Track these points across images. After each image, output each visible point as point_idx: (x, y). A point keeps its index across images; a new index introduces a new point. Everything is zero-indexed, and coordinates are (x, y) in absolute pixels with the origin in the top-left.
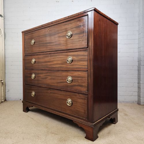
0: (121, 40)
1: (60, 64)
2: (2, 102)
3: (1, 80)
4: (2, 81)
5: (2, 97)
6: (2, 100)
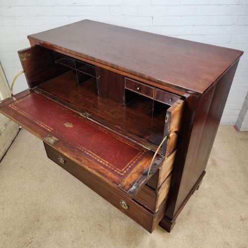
0: (240, 16)
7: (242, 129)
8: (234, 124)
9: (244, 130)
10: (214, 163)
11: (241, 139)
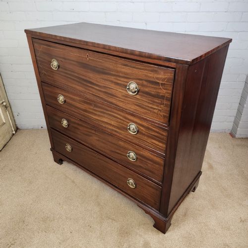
1: (113, 126)
2: (13, 134)
3: (2, 102)
4: (4, 104)
5: (11, 127)
6: (12, 131)
7: (237, 136)
8: (229, 132)
9: (240, 137)
10: (211, 167)
11: (238, 145)
